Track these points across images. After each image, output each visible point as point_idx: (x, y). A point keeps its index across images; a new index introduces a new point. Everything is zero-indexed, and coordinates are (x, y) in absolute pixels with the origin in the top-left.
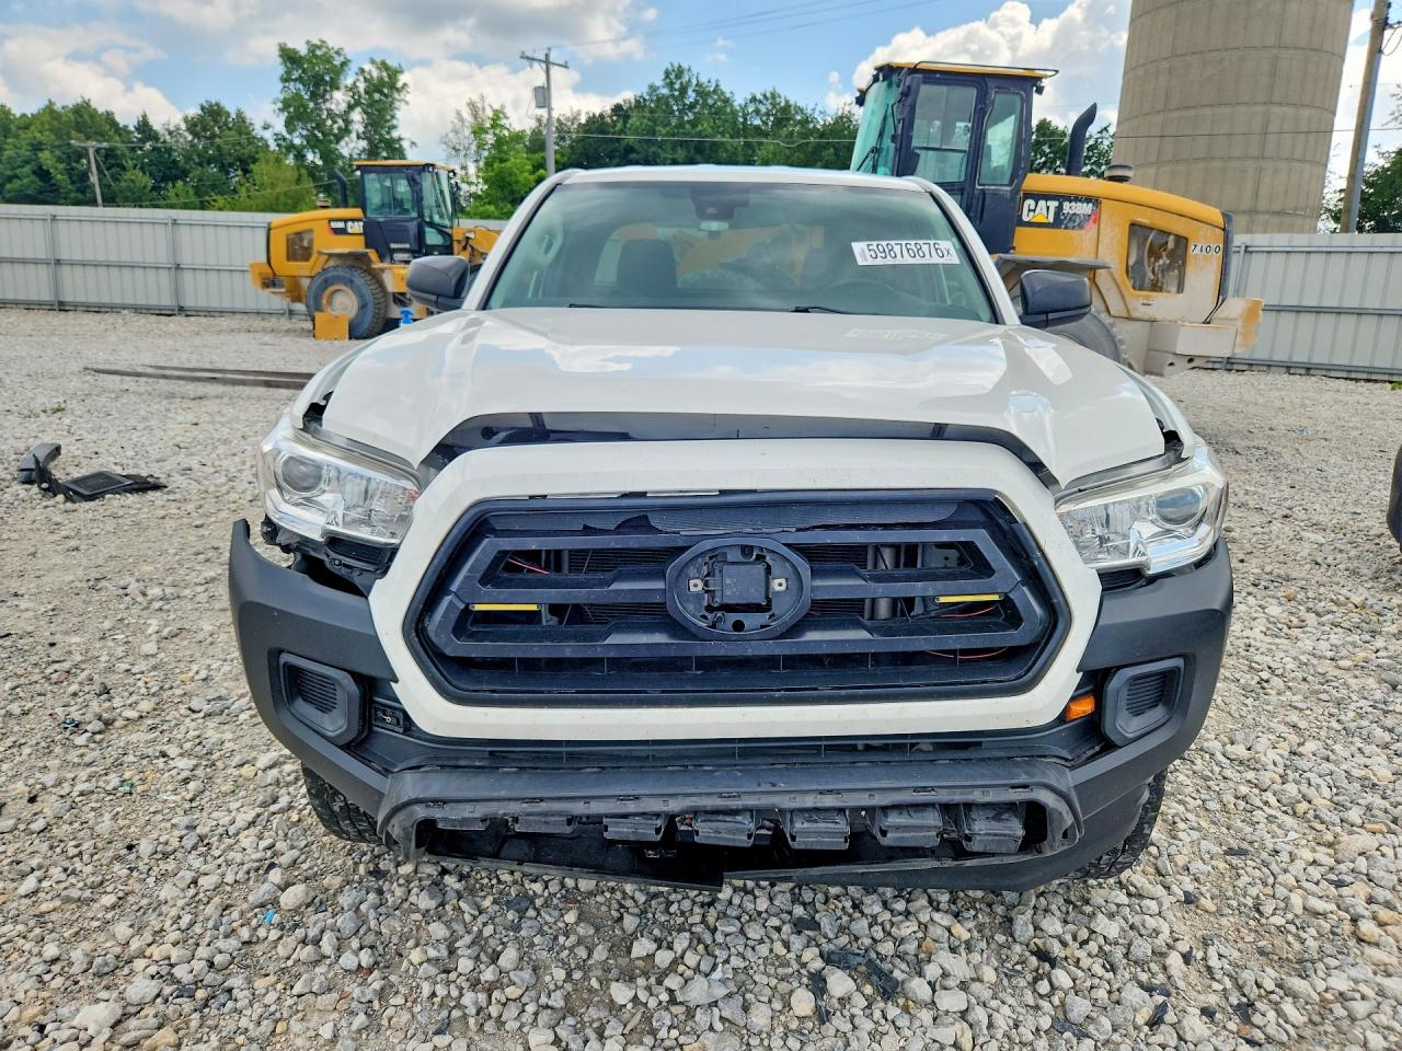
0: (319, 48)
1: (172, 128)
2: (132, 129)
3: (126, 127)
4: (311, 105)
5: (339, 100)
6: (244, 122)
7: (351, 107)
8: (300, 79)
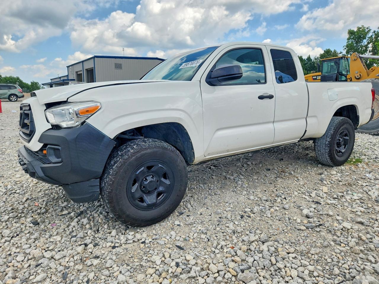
0: (361, 28)
1: (316, 58)
2: (306, 59)
3: (305, 59)
4: (355, 45)
5: (365, 42)
6: (336, 53)
7: (369, 43)
8: (353, 38)
